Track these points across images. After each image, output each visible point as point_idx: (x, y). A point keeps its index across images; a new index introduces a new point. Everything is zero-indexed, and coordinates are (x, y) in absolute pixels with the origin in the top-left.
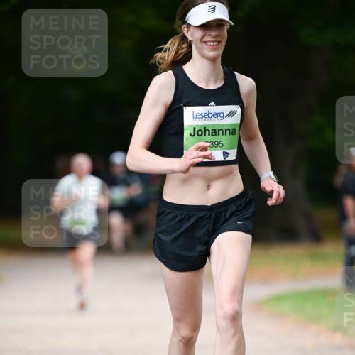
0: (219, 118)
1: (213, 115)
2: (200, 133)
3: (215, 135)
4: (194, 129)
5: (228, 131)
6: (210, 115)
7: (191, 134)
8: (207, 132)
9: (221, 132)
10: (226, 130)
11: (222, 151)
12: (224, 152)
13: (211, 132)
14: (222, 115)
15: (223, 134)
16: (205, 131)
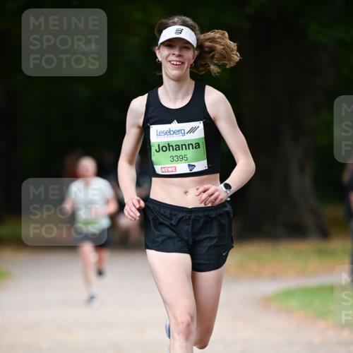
0: (181, 134)
1: (174, 132)
2: (164, 149)
3: (179, 150)
4: (159, 145)
5: (191, 146)
6: (172, 133)
7: (156, 150)
8: (171, 148)
9: (184, 147)
10: (189, 145)
11: (187, 164)
12: (189, 165)
13: (174, 147)
14: (183, 132)
15: (186, 149)
16: (169, 146)
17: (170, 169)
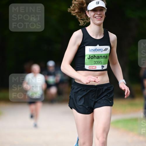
1: (98, 50)
2: (92, 58)
3: (99, 58)
4: (90, 56)
5: (104, 57)
6: (97, 50)
7: (88, 58)
8: (95, 57)
9: (101, 57)
10: (103, 56)
11: (101, 65)
12: (102, 66)
13: (97, 57)
15: (102, 58)
16: (94, 57)
17: (93, 67)
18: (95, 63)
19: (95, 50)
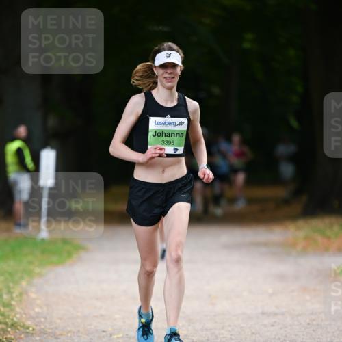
0: (173, 126)
1: (168, 124)
2: (159, 135)
3: (170, 136)
4: (156, 132)
5: (178, 135)
7: (153, 135)
8: (164, 134)
9: (173, 134)
11: (173, 148)
14: (174, 124)
15: (174, 137)
18: (164, 143)
19: (164, 123)
